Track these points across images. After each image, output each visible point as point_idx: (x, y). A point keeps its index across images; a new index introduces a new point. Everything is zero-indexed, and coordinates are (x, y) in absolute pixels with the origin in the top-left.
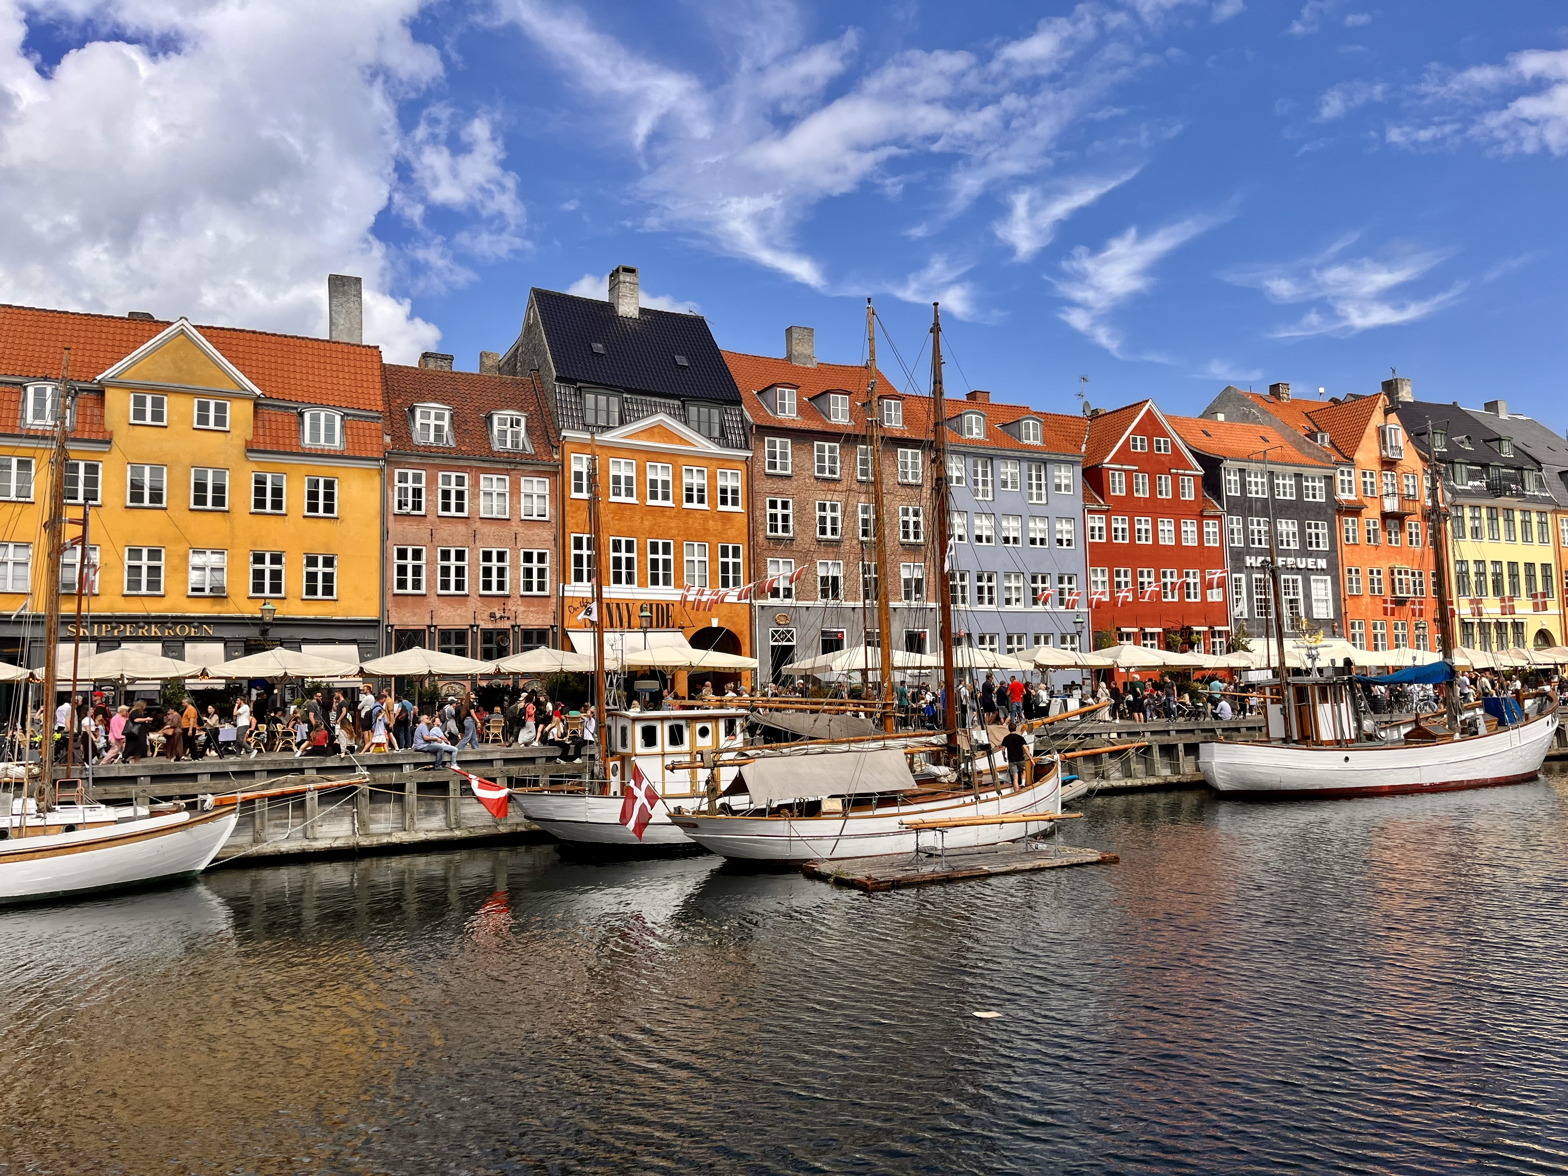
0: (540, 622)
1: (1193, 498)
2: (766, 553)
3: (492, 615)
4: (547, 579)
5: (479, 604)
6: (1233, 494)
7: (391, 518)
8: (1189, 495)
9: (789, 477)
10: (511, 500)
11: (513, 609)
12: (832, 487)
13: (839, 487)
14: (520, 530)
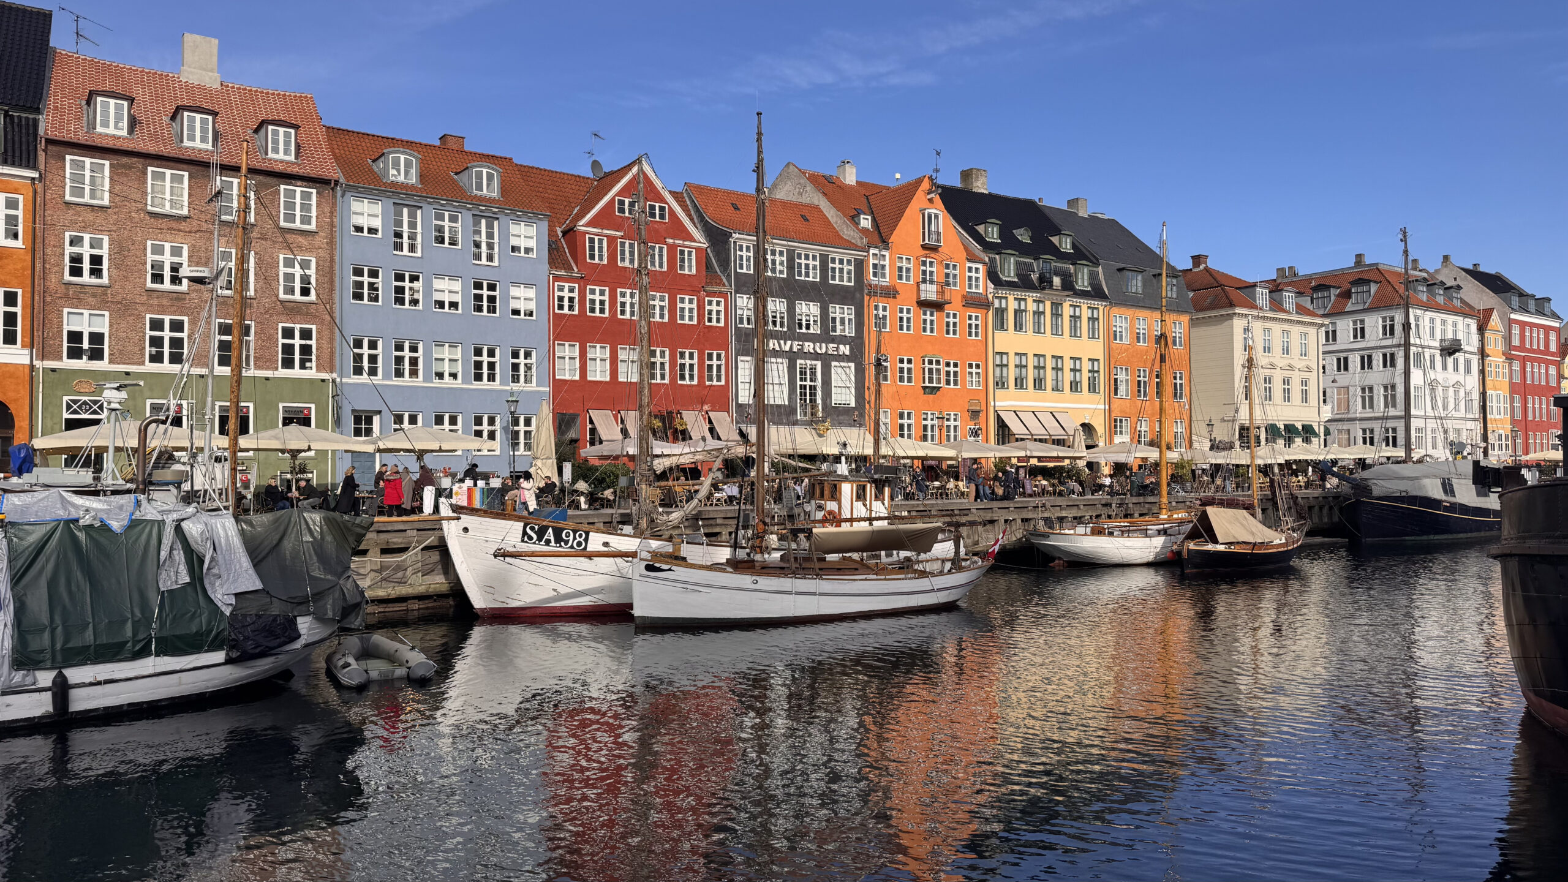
1: (694, 272)
2: (62, 301)
6: (744, 271)
8: (690, 268)
9: (102, 207)
12: (175, 225)
13: (183, 225)
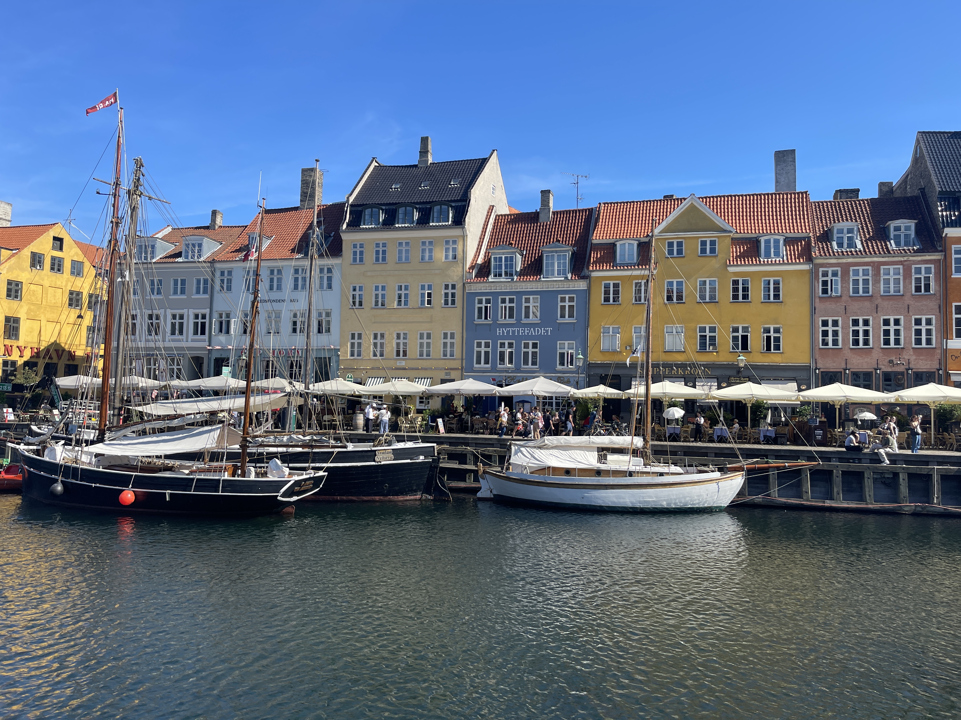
0: (928, 367)
3: (891, 362)
4: (934, 337)
5: (881, 355)
7: (817, 300)
10: (904, 282)
11: (907, 357)
14: (911, 303)
